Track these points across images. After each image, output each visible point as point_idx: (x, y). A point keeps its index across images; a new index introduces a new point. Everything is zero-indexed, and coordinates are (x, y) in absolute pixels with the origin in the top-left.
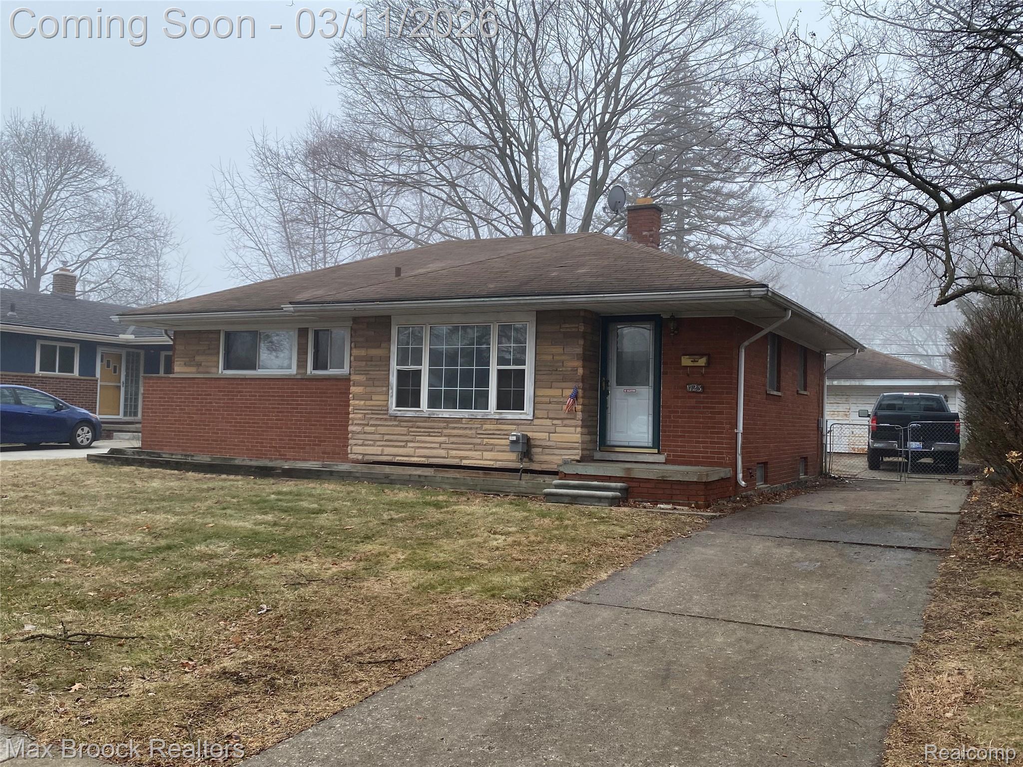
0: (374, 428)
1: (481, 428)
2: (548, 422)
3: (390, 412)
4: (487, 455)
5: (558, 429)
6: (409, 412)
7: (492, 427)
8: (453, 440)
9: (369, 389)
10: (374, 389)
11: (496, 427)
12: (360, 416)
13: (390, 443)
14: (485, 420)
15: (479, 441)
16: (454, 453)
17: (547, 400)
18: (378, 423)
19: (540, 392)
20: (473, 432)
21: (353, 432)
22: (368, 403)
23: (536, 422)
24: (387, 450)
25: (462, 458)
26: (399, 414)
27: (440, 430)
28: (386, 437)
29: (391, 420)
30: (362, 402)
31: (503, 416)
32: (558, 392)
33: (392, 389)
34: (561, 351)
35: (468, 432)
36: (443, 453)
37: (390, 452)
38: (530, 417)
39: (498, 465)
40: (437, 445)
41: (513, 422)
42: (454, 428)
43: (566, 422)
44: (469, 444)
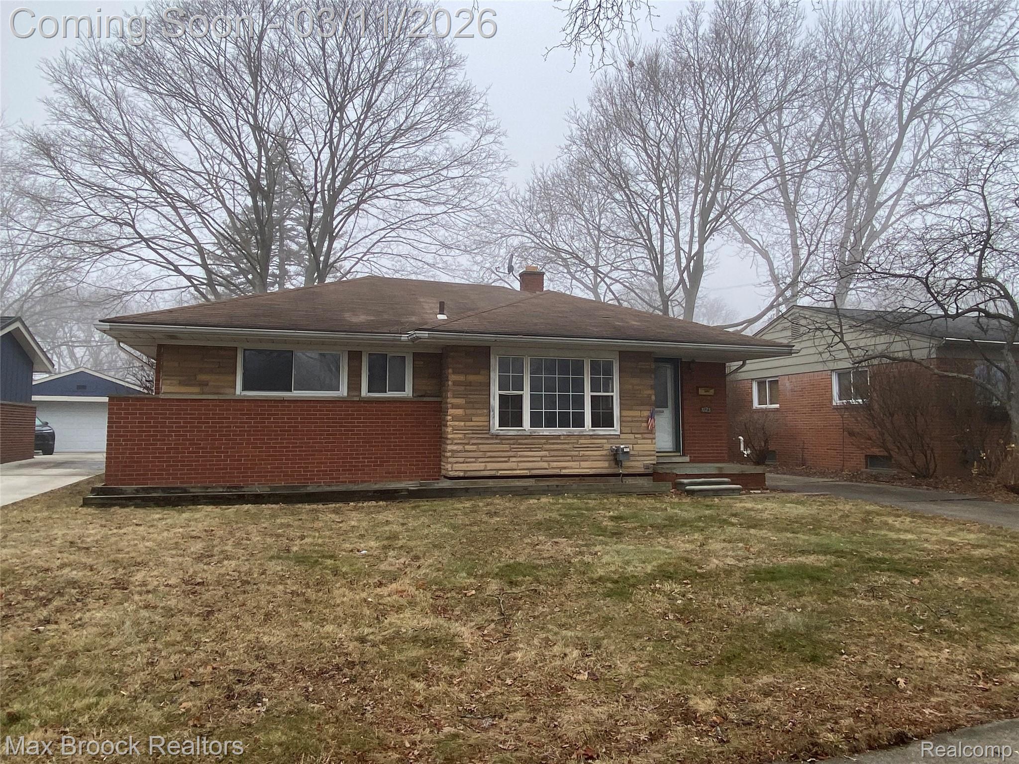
0: (475, 447)
1: (577, 443)
2: (632, 436)
3: (493, 431)
4: (584, 464)
5: (639, 441)
6: (512, 431)
7: (586, 441)
8: (553, 453)
9: (469, 412)
10: (474, 411)
11: (590, 441)
12: (460, 436)
13: (493, 459)
14: (581, 436)
15: (577, 453)
16: (555, 464)
17: (630, 419)
18: (480, 441)
19: (625, 413)
20: (570, 446)
21: (450, 451)
22: (468, 424)
23: (622, 436)
24: (490, 466)
25: (561, 468)
26: (501, 433)
27: (541, 446)
28: (489, 454)
29: (492, 439)
30: (462, 424)
31: (596, 432)
32: (637, 413)
33: (494, 411)
34: (638, 382)
35: (566, 446)
36: (545, 465)
37: (492, 468)
38: (618, 433)
39: (591, 472)
40: (539, 459)
41: (603, 437)
42: (553, 444)
43: (645, 436)
44: (567, 456)
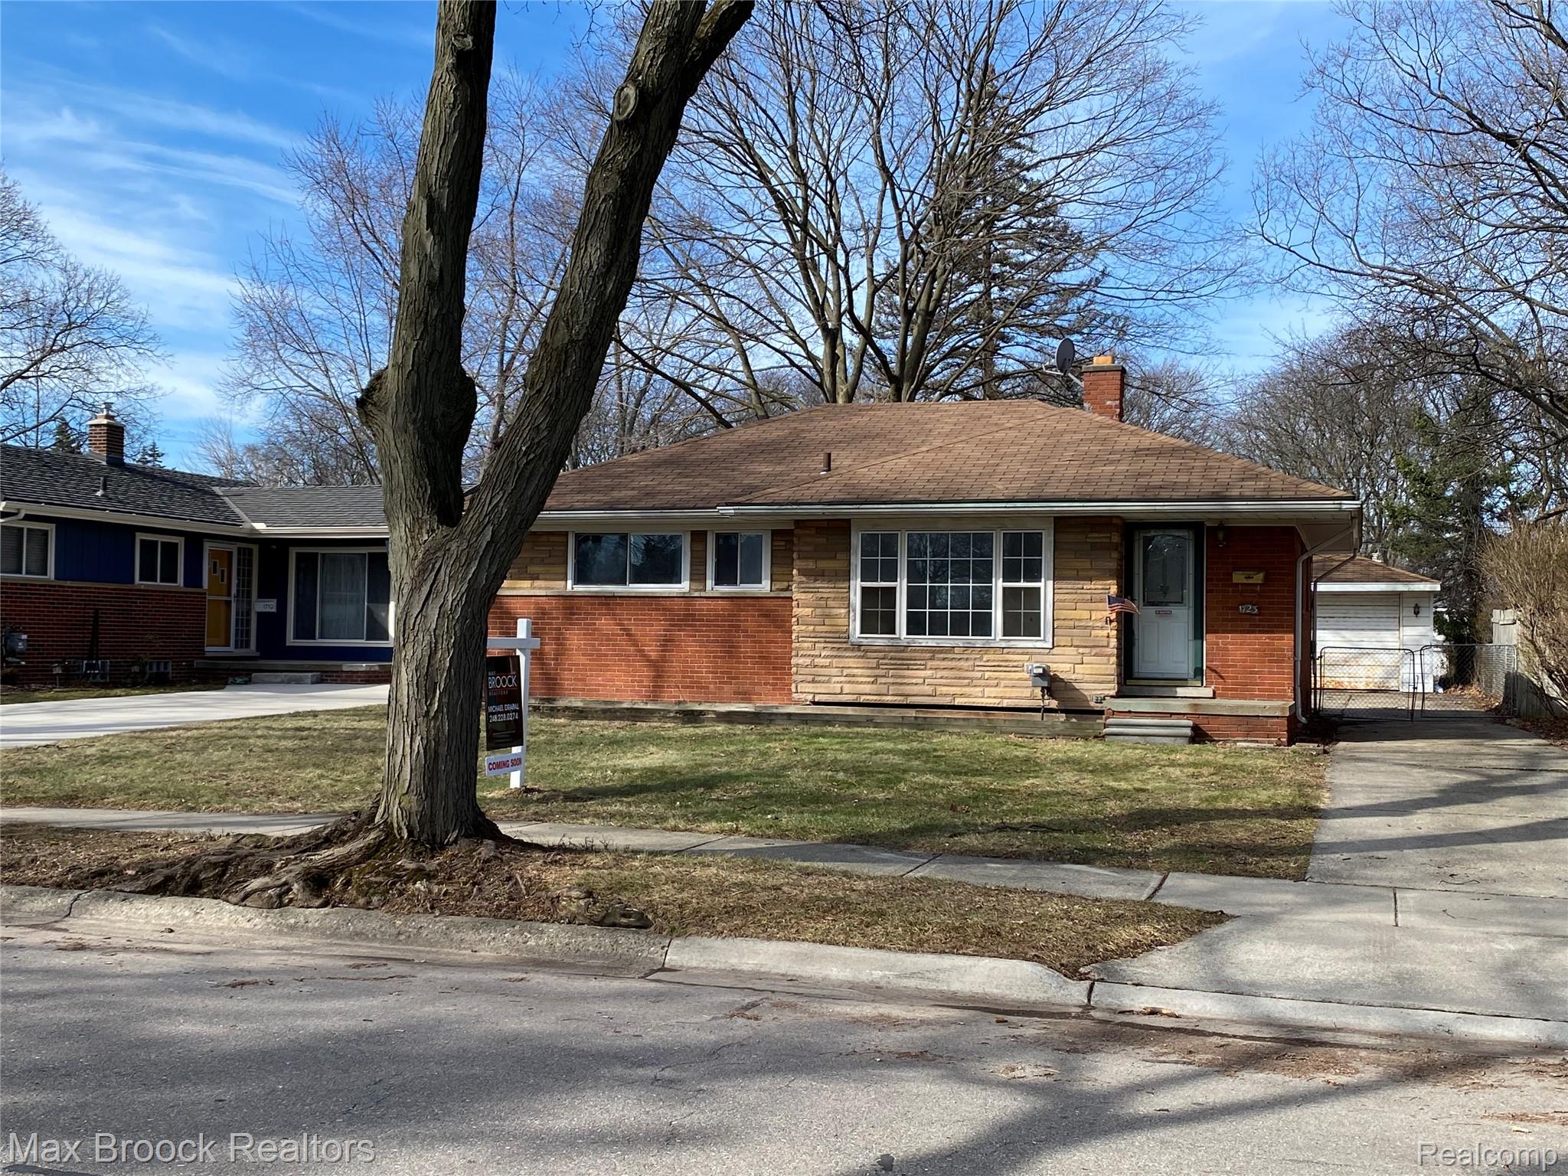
0: (829, 660)
1: (981, 659)
2: (1073, 651)
3: (852, 639)
4: (991, 691)
5: (1086, 659)
6: (879, 640)
7: (996, 657)
8: (940, 674)
9: (820, 612)
10: (827, 611)
11: (1001, 657)
12: (808, 645)
13: (852, 678)
14: (986, 649)
15: (979, 674)
16: (944, 690)
17: (1071, 623)
18: (835, 653)
19: (1061, 615)
20: (970, 663)
21: (797, 665)
22: (819, 628)
23: (1057, 650)
24: (849, 688)
25: (955, 696)
26: (865, 642)
27: (923, 662)
28: (847, 671)
29: (852, 650)
30: (811, 628)
31: (1012, 644)
32: (1084, 615)
33: (854, 611)
34: (1089, 565)
35: (963, 664)
36: (928, 690)
37: (851, 690)
38: (1048, 645)
40: (921, 681)
41: (1025, 651)
42: (944, 659)
43: (1096, 650)
44: (964, 678)
